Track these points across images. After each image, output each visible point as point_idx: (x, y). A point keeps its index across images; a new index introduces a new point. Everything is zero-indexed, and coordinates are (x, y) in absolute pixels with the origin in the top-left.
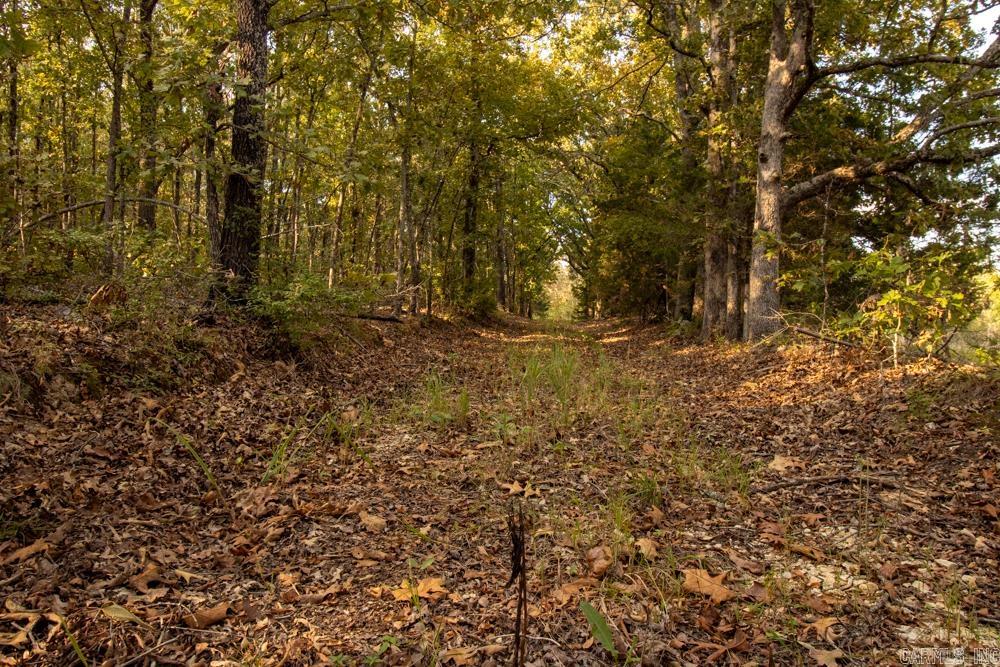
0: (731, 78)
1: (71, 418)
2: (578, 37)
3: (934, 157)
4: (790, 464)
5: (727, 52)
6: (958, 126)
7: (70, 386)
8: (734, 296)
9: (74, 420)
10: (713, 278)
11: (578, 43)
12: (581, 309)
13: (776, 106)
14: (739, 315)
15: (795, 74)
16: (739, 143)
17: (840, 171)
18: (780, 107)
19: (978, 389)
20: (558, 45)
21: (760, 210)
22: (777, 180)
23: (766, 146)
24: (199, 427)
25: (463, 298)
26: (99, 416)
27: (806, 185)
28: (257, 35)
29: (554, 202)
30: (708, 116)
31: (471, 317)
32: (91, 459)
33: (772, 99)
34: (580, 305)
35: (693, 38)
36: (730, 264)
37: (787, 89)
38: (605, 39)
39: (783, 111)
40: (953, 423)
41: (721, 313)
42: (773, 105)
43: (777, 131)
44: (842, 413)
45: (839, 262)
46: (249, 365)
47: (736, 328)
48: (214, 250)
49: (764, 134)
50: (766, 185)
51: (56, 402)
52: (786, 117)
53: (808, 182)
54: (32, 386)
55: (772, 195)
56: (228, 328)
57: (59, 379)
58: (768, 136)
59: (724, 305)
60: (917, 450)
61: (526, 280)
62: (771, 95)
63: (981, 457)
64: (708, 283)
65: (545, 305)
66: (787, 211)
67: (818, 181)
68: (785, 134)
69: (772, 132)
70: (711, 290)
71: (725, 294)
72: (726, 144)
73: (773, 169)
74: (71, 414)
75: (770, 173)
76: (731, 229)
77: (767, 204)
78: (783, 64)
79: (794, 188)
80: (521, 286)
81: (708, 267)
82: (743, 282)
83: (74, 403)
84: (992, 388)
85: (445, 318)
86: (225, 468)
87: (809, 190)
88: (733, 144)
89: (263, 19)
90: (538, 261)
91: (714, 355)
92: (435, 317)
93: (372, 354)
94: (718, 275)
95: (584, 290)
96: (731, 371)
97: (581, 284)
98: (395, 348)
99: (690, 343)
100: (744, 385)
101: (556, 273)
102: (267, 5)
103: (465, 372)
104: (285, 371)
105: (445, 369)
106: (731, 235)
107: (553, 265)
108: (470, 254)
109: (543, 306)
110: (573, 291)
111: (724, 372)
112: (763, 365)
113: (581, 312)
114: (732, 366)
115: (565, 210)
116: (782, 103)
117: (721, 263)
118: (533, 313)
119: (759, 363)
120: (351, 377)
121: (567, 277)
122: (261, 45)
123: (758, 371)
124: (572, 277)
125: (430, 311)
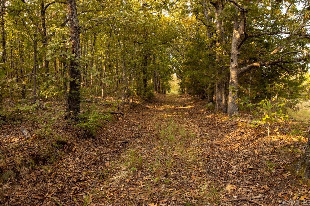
0: (222, 33)
1: (27, 181)
3: (284, 61)
4: (232, 188)
5: (221, 25)
6: (291, 52)
7: (27, 169)
8: (224, 99)
9: (28, 182)
12: (181, 89)
13: (236, 45)
14: (226, 105)
15: (241, 35)
16: (225, 53)
17: (255, 64)
18: (237, 45)
19: (289, 155)
21: (231, 76)
22: (236, 67)
23: (233, 57)
24: (64, 177)
25: (144, 94)
26: (35, 179)
27: (245, 68)
28: (77, 37)
29: (171, 57)
30: (216, 44)
31: (146, 101)
32: (34, 200)
33: (234, 42)
34: (181, 88)
36: (223, 89)
37: (239, 40)
39: (238, 46)
40: (280, 170)
41: (221, 104)
42: (235, 44)
43: (236, 52)
44: (251, 158)
45: (252, 104)
46: (78, 142)
47: (225, 109)
48: (66, 103)
49: (232, 53)
50: (233, 69)
51: (23, 176)
52: (238, 48)
53: (246, 67)
54: (16, 173)
55: (235, 72)
56: (71, 129)
57: (23, 167)
58: (233, 54)
59: (222, 101)
60: (269, 181)
61: (163, 82)
62: (234, 41)
63: (286, 187)
64: (217, 94)
65: (170, 88)
66: (239, 76)
67: (249, 66)
68: (238, 53)
69: (234, 53)
70: (218, 97)
71: (222, 98)
72: (221, 53)
73: (235, 64)
74: (27, 180)
75: (234, 65)
76: (223, 79)
77: (233, 75)
78: (237, 32)
79: (242, 69)
80: (162, 84)
81: (217, 90)
82: (227, 95)
83: (28, 174)
84: (293, 154)
85: (138, 103)
86: (71, 198)
87: (246, 69)
88: (224, 54)
89: (78, 32)
90: (167, 76)
91: (218, 119)
92: (135, 103)
93: (115, 126)
94: (220, 92)
95: (182, 83)
96: (222, 128)
97: (181, 82)
98: (122, 121)
99: (212, 112)
100: (226, 136)
101: (173, 78)
102: (79, 28)
103: (143, 131)
104: (89, 144)
105: (137, 129)
106: (224, 81)
107: (172, 76)
108: (145, 80)
109: (169, 88)
110: (178, 83)
111: (220, 128)
112: (232, 127)
113: (181, 90)
114: (223, 126)
115: (175, 60)
116: (237, 44)
117: (221, 89)
118: (166, 91)
119: (231, 126)
120: (108, 140)
121: (176, 79)
122: (78, 40)
123: (230, 129)
124: (178, 79)
125: (133, 101)
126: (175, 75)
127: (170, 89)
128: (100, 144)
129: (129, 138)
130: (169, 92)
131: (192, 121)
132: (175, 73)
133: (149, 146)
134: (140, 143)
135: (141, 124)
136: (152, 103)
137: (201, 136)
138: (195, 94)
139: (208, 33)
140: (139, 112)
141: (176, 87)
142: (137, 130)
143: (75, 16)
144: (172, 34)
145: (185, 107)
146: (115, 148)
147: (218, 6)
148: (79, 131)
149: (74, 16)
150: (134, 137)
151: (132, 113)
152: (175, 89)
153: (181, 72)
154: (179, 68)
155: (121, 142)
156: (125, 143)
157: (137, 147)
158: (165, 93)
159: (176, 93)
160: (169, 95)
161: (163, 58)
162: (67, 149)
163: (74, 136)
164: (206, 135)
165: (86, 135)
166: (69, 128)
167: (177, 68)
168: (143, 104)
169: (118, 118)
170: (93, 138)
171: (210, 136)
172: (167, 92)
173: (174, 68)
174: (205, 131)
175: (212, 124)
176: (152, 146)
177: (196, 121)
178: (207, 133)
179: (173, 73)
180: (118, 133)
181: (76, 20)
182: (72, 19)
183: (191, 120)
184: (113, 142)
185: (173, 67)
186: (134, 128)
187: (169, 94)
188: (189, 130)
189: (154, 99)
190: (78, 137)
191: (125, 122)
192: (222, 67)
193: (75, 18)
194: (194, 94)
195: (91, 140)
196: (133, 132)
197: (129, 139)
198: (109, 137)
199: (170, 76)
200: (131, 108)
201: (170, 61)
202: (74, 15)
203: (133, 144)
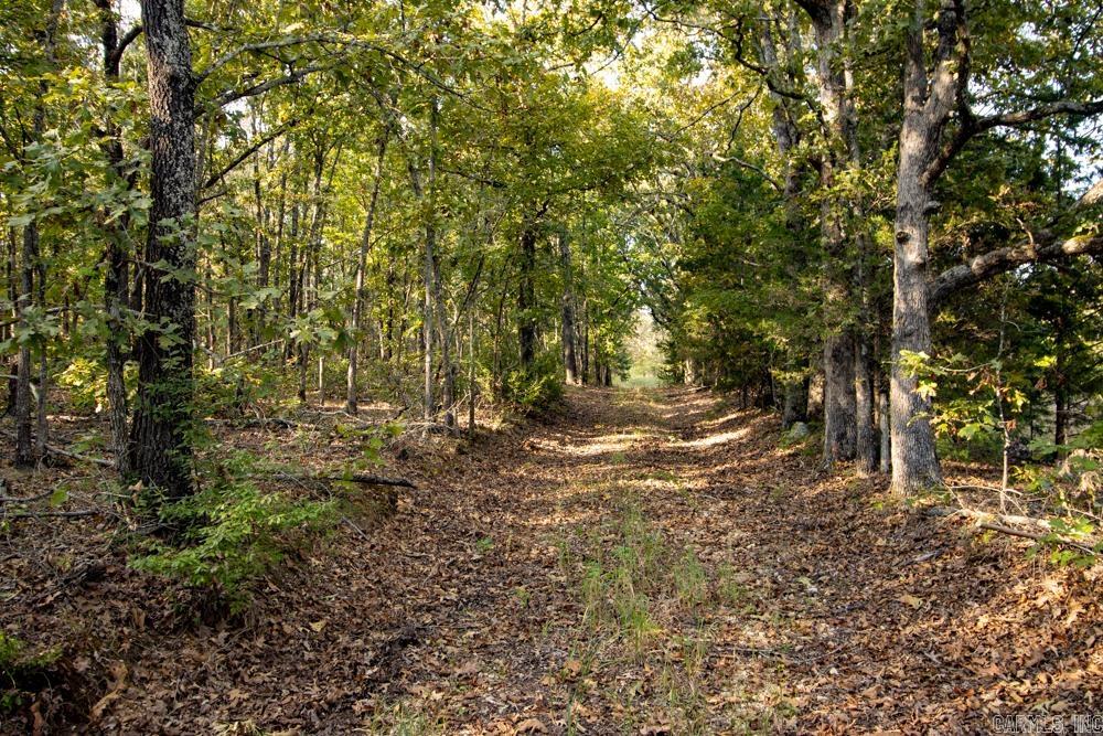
2: (650, 58)
5: (842, 90)
10: (836, 383)
11: (651, 64)
12: (669, 367)
13: (916, 167)
14: (875, 437)
15: (941, 122)
18: (923, 168)
20: (626, 68)
22: (921, 267)
23: (905, 221)
28: (177, 126)
29: (631, 245)
30: (820, 171)
33: (910, 157)
34: (668, 362)
35: (793, 61)
36: (857, 367)
38: (685, 62)
39: (927, 174)
41: (849, 430)
42: (913, 164)
43: (919, 200)
46: (140, 658)
49: (901, 204)
50: (907, 273)
52: (930, 183)
53: (964, 267)
55: (916, 287)
58: (907, 207)
61: (601, 340)
65: (626, 363)
68: (930, 204)
69: (912, 203)
70: (835, 399)
71: (853, 403)
73: (915, 252)
75: (911, 258)
76: (858, 324)
79: (945, 274)
80: (596, 348)
81: (829, 368)
85: (495, 426)
87: (965, 277)
91: (845, 500)
92: (482, 427)
93: (374, 541)
94: (841, 379)
95: (671, 345)
96: (875, 551)
97: (668, 338)
98: (412, 514)
99: (809, 464)
100: (902, 599)
101: (637, 325)
102: (192, 82)
103: (502, 565)
104: (198, 664)
105: (476, 557)
106: (860, 331)
107: (634, 315)
108: (528, 334)
109: (624, 363)
110: (658, 346)
111: (865, 550)
112: (921, 544)
113: (669, 371)
114: (876, 539)
115: (644, 256)
116: (925, 163)
117: (845, 364)
118: (613, 375)
119: (917, 540)
120: (317, 627)
121: (650, 330)
122: (184, 139)
123: (918, 558)
124: (656, 330)
125: (472, 419)
126: (644, 315)
127: (628, 369)
128: (267, 658)
129: (428, 610)
130: (624, 377)
131: (726, 511)
132: (646, 307)
133: (521, 660)
134: (479, 643)
135: (499, 527)
136: (553, 424)
137: (777, 593)
138: (730, 387)
139: (780, 135)
140: (495, 470)
141: (650, 359)
142: (478, 561)
143: (174, 26)
144: (634, 150)
145: (692, 443)
146: (345, 679)
147: (828, 14)
148: (164, 588)
149: (167, 27)
150: (457, 604)
151: (462, 472)
152: (648, 365)
153: (667, 301)
154: (661, 285)
155: (384, 636)
156: (404, 644)
157: (459, 671)
158: (608, 382)
159: (651, 380)
160: (623, 390)
161: (600, 249)
162: (52, 710)
163: (128, 621)
164: (802, 588)
165: (199, 608)
166: (112, 575)
167: (655, 286)
168: (517, 429)
169: (393, 502)
170: (237, 623)
171: (821, 595)
172: (616, 380)
173: (643, 286)
174: (796, 565)
175: (822, 527)
176: (535, 662)
177: (743, 511)
178: (805, 580)
179: (639, 305)
180: (379, 582)
181: (177, 44)
182: (155, 40)
183: (722, 504)
184: (343, 639)
185: (640, 283)
186: (461, 548)
187: (624, 385)
188: (716, 556)
189: (564, 410)
190: (148, 622)
191: (426, 516)
192: (853, 268)
193: (170, 36)
194: (724, 388)
195: (223, 634)
196: (456, 572)
197: (428, 619)
198: (327, 610)
199: (626, 318)
200: (460, 451)
201: (625, 260)
202: (165, 22)
203: (441, 651)
